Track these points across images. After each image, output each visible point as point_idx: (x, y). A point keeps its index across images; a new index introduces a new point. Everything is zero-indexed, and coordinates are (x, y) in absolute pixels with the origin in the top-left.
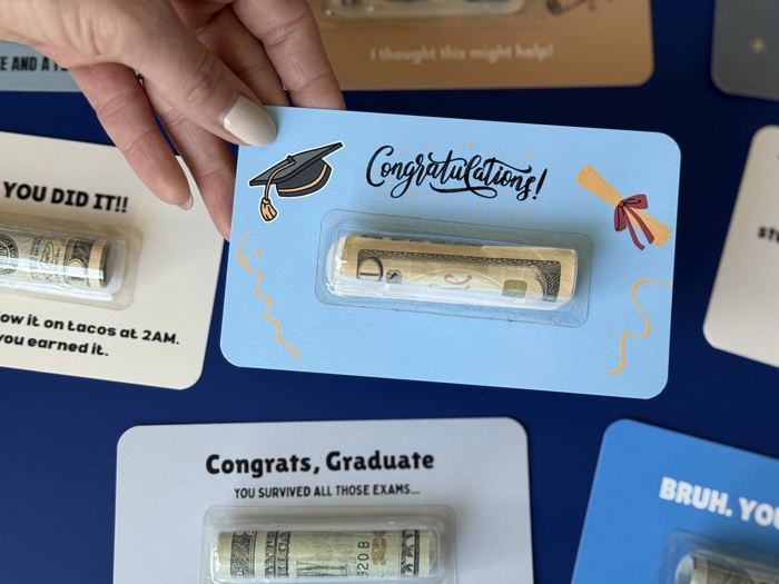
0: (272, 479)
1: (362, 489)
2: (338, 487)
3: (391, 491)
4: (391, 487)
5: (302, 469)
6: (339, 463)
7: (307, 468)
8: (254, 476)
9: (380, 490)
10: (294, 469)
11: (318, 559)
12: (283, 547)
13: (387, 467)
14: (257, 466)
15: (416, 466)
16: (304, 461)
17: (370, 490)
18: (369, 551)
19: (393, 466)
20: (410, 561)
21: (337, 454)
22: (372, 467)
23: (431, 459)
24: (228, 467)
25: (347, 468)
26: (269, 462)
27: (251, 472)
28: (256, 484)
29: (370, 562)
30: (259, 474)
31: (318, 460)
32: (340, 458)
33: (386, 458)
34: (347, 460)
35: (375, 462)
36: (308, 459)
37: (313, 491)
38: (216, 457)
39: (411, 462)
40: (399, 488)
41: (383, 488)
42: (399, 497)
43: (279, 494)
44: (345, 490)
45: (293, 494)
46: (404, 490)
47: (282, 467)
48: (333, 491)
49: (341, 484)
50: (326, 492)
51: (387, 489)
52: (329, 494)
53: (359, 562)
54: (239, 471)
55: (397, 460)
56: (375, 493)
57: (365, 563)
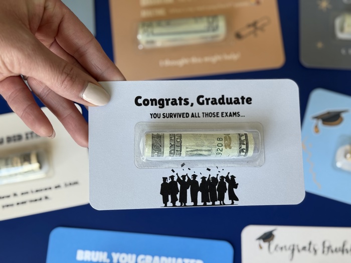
0: (169, 109)
1: (216, 114)
2: (203, 113)
3: (230, 115)
4: (230, 113)
5: (184, 104)
6: (203, 101)
7: (187, 103)
8: (160, 107)
9: (224, 115)
10: (181, 104)
11: (197, 146)
12: (178, 140)
13: (228, 103)
14: (161, 102)
15: (243, 103)
16: (186, 100)
17: (220, 115)
18: (223, 142)
19: (231, 103)
20: (244, 147)
21: (202, 96)
22: (221, 104)
23: (251, 99)
24: (146, 102)
25: (207, 104)
26: (168, 100)
27: (158, 105)
28: (161, 111)
29: (223, 148)
30: (162, 106)
31: (193, 99)
32: (204, 99)
33: (227, 99)
34: (207, 100)
35: (222, 101)
36: (188, 99)
37: (190, 115)
38: (140, 97)
39: (240, 101)
40: (235, 114)
41: (226, 114)
42: (235, 118)
43: (173, 116)
44: (207, 115)
45: (180, 117)
46: (237, 115)
47: (174, 103)
48: (201, 115)
49: (205, 112)
50: (197, 115)
51: (228, 114)
52: (199, 117)
53: (218, 147)
54: (152, 105)
55: (233, 100)
56: (222, 116)
57: (221, 148)
